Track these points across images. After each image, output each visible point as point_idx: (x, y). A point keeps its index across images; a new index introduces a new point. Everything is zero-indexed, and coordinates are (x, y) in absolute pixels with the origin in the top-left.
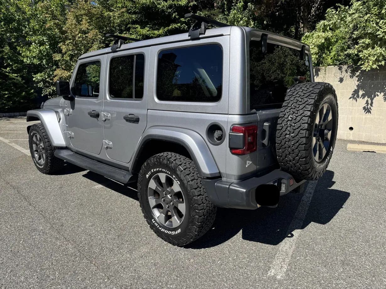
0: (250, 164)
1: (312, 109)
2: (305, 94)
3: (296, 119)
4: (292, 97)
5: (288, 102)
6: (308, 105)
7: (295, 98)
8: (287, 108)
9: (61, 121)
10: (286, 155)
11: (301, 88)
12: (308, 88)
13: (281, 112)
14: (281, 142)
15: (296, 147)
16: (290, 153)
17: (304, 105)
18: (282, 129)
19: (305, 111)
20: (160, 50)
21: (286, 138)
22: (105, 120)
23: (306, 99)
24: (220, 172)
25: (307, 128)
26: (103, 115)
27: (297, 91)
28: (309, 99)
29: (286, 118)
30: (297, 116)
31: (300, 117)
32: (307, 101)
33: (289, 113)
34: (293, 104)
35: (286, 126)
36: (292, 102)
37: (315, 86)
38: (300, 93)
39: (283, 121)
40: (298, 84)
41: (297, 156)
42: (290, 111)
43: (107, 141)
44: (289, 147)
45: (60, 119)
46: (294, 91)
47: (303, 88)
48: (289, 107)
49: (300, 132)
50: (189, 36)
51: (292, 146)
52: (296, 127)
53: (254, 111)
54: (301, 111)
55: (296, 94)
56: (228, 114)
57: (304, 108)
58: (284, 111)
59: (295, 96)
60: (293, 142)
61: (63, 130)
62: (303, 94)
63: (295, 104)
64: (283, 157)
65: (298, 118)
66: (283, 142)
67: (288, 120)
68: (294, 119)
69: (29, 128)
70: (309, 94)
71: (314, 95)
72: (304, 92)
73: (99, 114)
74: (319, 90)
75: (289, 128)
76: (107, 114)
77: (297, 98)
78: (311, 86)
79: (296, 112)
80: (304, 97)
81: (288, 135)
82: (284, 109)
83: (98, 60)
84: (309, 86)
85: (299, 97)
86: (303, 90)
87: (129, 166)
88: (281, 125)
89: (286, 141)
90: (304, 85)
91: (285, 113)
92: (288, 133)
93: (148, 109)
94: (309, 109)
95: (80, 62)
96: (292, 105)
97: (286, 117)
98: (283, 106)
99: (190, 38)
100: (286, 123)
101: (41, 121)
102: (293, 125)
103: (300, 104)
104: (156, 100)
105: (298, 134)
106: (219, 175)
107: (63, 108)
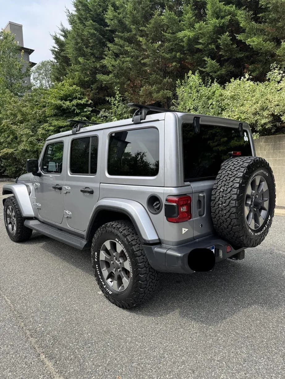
0: (186, 231)
1: (241, 181)
2: (236, 168)
3: (227, 190)
4: (224, 170)
5: (220, 175)
6: (238, 178)
7: (226, 171)
8: (220, 181)
9: (31, 194)
10: (221, 223)
11: (233, 162)
12: (238, 163)
13: (215, 184)
14: (215, 211)
15: (228, 216)
16: (223, 222)
17: (233, 178)
18: (215, 199)
19: (235, 183)
20: (110, 133)
21: (219, 207)
22: (66, 193)
23: (235, 173)
24: (159, 239)
25: (236, 198)
26: (64, 189)
27: (229, 166)
28: (239, 172)
29: (218, 190)
30: (228, 188)
31: (230, 188)
32: (237, 174)
33: (221, 185)
34: (225, 176)
35: (219, 196)
36: (224, 175)
37: (245, 160)
38: (231, 167)
39: (216, 192)
40: (232, 158)
41: (230, 224)
42: (222, 183)
43: (68, 211)
44: (222, 216)
45: (30, 193)
46: (226, 165)
47: (234, 163)
48: (221, 180)
49: (230, 202)
50: (133, 121)
51: (224, 215)
52: (227, 198)
53: (188, 183)
54: (231, 184)
55: (228, 168)
56: (164, 187)
57: (234, 181)
58: (217, 183)
59: (226, 170)
60: (225, 211)
61: (32, 202)
62: (233, 168)
63: (226, 177)
64: (219, 225)
65: (229, 190)
66: (217, 211)
67: (220, 192)
68: (225, 190)
69: (4, 200)
70: (238, 168)
71: (243, 169)
72: (235, 166)
73: (61, 188)
74: (248, 164)
75: (221, 198)
76: (67, 188)
77: (228, 172)
78: (242, 161)
79: (227, 184)
80: (234, 170)
81: (221, 205)
82: (217, 182)
83: (62, 141)
84: (241, 160)
85: (230, 171)
86: (234, 164)
87: (85, 233)
88: (214, 196)
89: (219, 211)
90: (236, 159)
91: (217, 185)
92: (220, 203)
93: (100, 183)
94: (238, 182)
95: (47, 143)
96: (223, 178)
97: (218, 188)
98: (217, 179)
99: (133, 123)
100: (219, 194)
101: (14, 194)
102: (225, 196)
103: (231, 177)
104: (107, 175)
105: (229, 204)
106: (158, 241)
107: (33, 183)
